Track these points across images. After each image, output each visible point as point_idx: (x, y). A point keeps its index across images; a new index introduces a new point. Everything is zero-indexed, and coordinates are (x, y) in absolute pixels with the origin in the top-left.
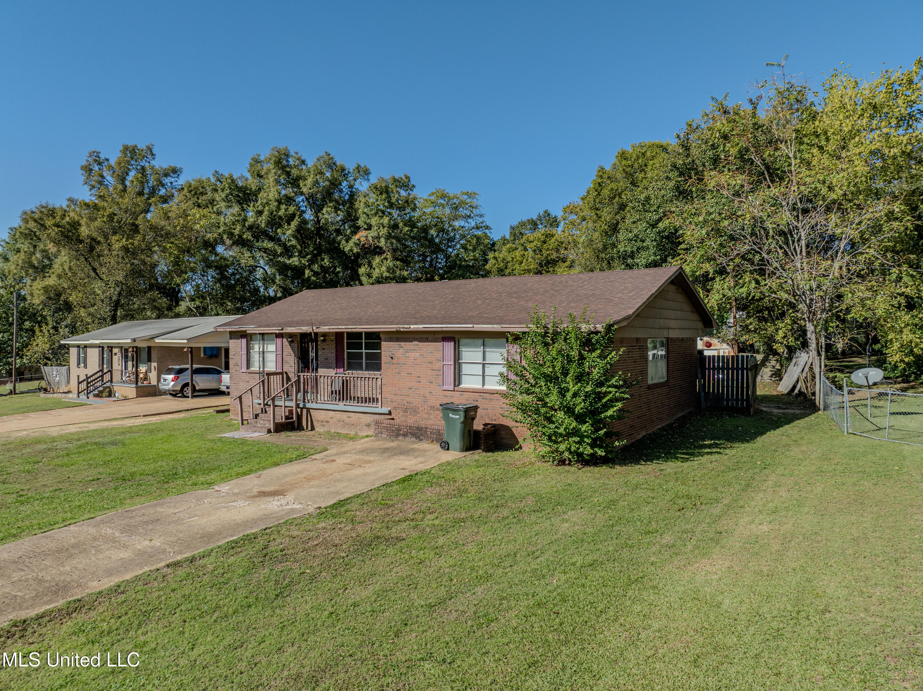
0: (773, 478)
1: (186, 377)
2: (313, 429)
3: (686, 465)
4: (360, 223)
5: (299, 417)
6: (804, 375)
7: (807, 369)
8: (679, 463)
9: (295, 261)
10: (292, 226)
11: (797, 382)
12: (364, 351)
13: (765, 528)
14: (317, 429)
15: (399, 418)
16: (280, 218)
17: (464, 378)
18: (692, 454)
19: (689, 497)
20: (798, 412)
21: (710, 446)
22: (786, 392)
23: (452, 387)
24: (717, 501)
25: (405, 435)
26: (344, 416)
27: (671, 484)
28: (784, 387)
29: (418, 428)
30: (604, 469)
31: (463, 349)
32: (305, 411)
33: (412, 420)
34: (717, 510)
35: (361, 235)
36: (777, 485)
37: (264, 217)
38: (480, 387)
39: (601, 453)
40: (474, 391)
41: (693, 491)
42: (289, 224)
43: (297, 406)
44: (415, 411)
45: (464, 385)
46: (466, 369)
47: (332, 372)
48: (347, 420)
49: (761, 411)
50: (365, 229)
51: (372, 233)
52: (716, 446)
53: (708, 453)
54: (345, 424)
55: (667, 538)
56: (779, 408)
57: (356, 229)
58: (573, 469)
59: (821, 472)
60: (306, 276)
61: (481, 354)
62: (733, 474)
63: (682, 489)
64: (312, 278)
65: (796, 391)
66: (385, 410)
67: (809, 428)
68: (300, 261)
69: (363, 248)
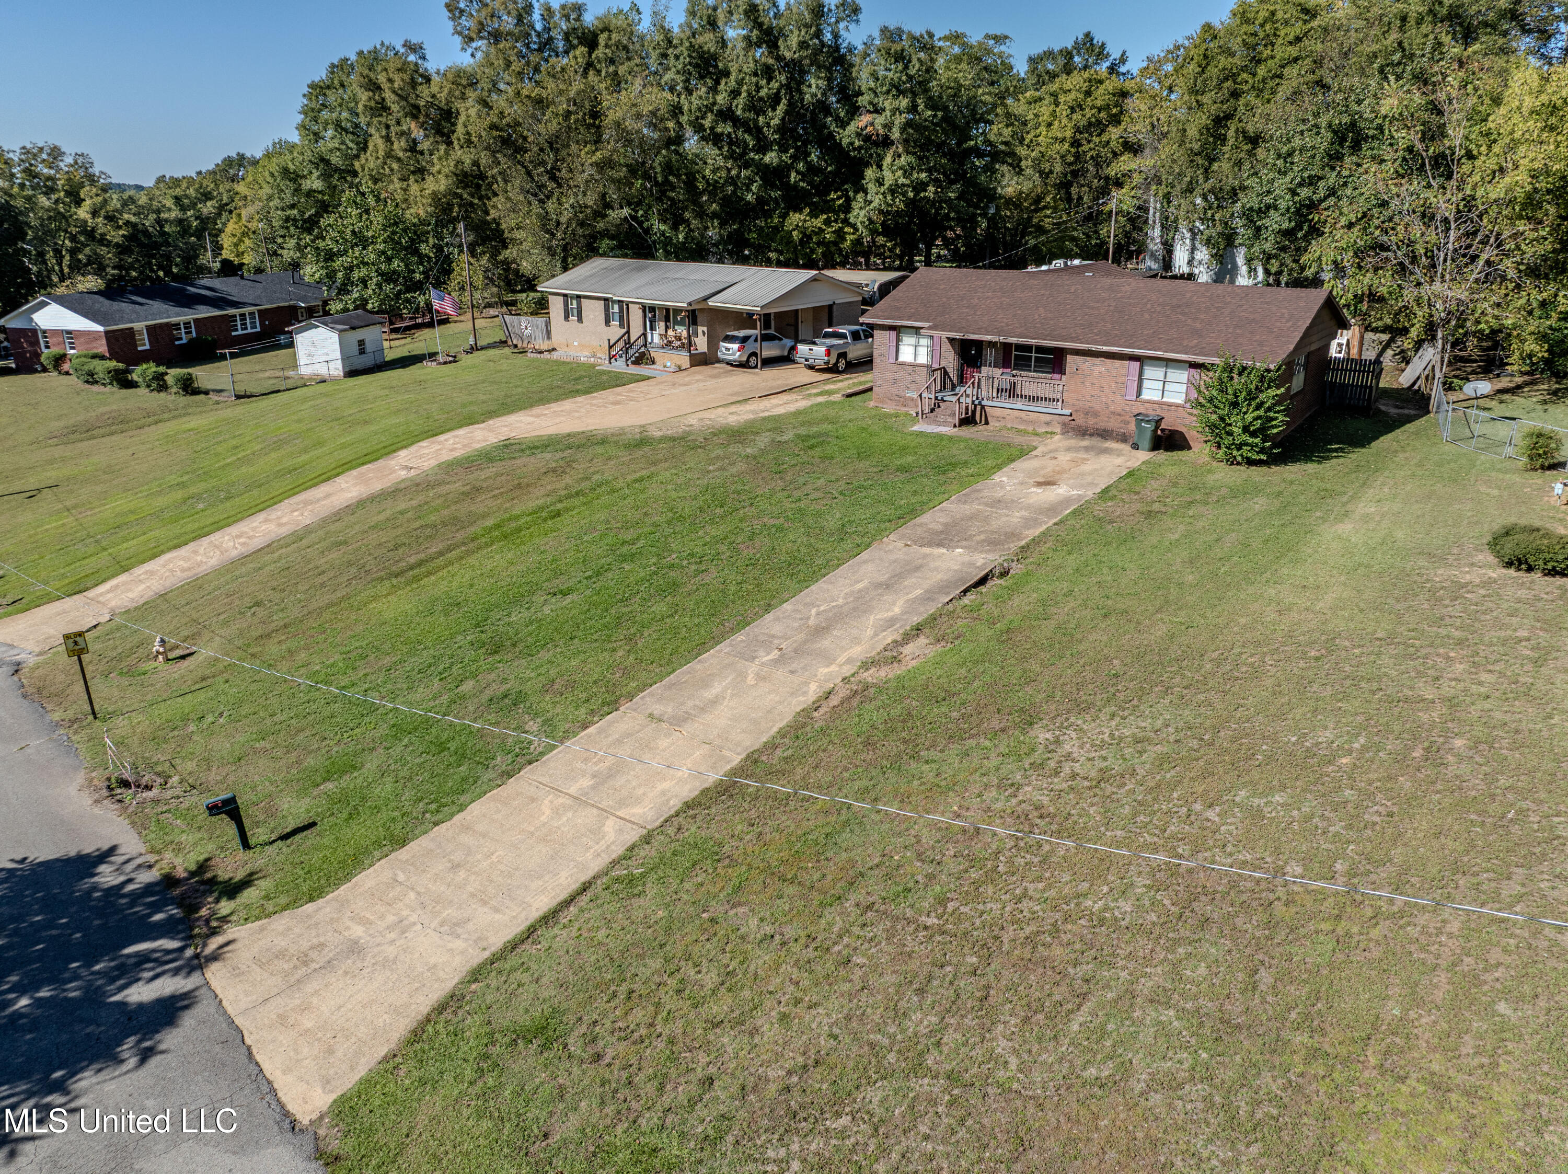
0: (1381, 479)
1: (751, 346)
2: (987, 423)
3: (1321, 466)
4: (863, 100)
5: (974, 412)
6: (1426, 372)
7: (1430, 367)
8: (1316, 465)
9: (771, 158)
10: (778, 112)
11: (1418, 378)
12: (1033, 355)
13: (1372, 510)
14: (991, 424)
15: (1080, 420)
16: (761, 99)
17: (1144, 391)
18: (1324, 458)
19: (1326, 490)
20: (1412, 412)
21: (1336, 450)
22: (1406, 385)
23: (1134, 398)
24: (1345, 493)
25: (1092, 435)
26: (1023, 414)
27: (1314, 481)
28: (1405, 379)
29: (1104, 430)
30: (1264, 469)
31: (1145, 367)
32: (979, 408)
33: (1091, 422)
34: (1345, 499)
35: (864, 120)
36: (1383, 484)
37: (741, 101)
38: (1158, 398)
39: (1264, 457)
40: (1154, 402)
41: (1328, 486)
42: (774, 110)
43: (973, 402)
44: (1096, 414)
45: (1144, 396)
46: (1146, 384)
47: (997, 372)
48: (1025, 418)
49: (1380, 410)
50: (869, 112)
51: (880, 120)
52: (1342, 450)
53: (1336, 457)
54: (1023, 421)
55: (1318, 514)
56: (1397, 407)
57: (854, 111)
58: (1242, 468)
59: (1413, 475)
60: (793, 180)
61: (1162, 374)
62: (1354, 475)
63: (1323, 485)
64: (801, 184)
65: (1416, 387)
66: (1068, 412)
67: (1417, 433)
68: (780, 158)
69: (867, 138)
